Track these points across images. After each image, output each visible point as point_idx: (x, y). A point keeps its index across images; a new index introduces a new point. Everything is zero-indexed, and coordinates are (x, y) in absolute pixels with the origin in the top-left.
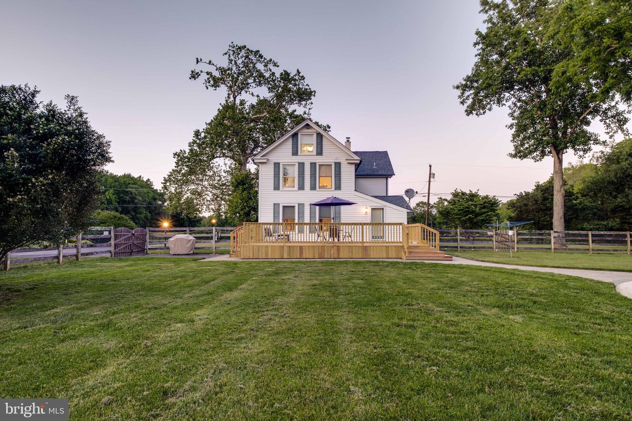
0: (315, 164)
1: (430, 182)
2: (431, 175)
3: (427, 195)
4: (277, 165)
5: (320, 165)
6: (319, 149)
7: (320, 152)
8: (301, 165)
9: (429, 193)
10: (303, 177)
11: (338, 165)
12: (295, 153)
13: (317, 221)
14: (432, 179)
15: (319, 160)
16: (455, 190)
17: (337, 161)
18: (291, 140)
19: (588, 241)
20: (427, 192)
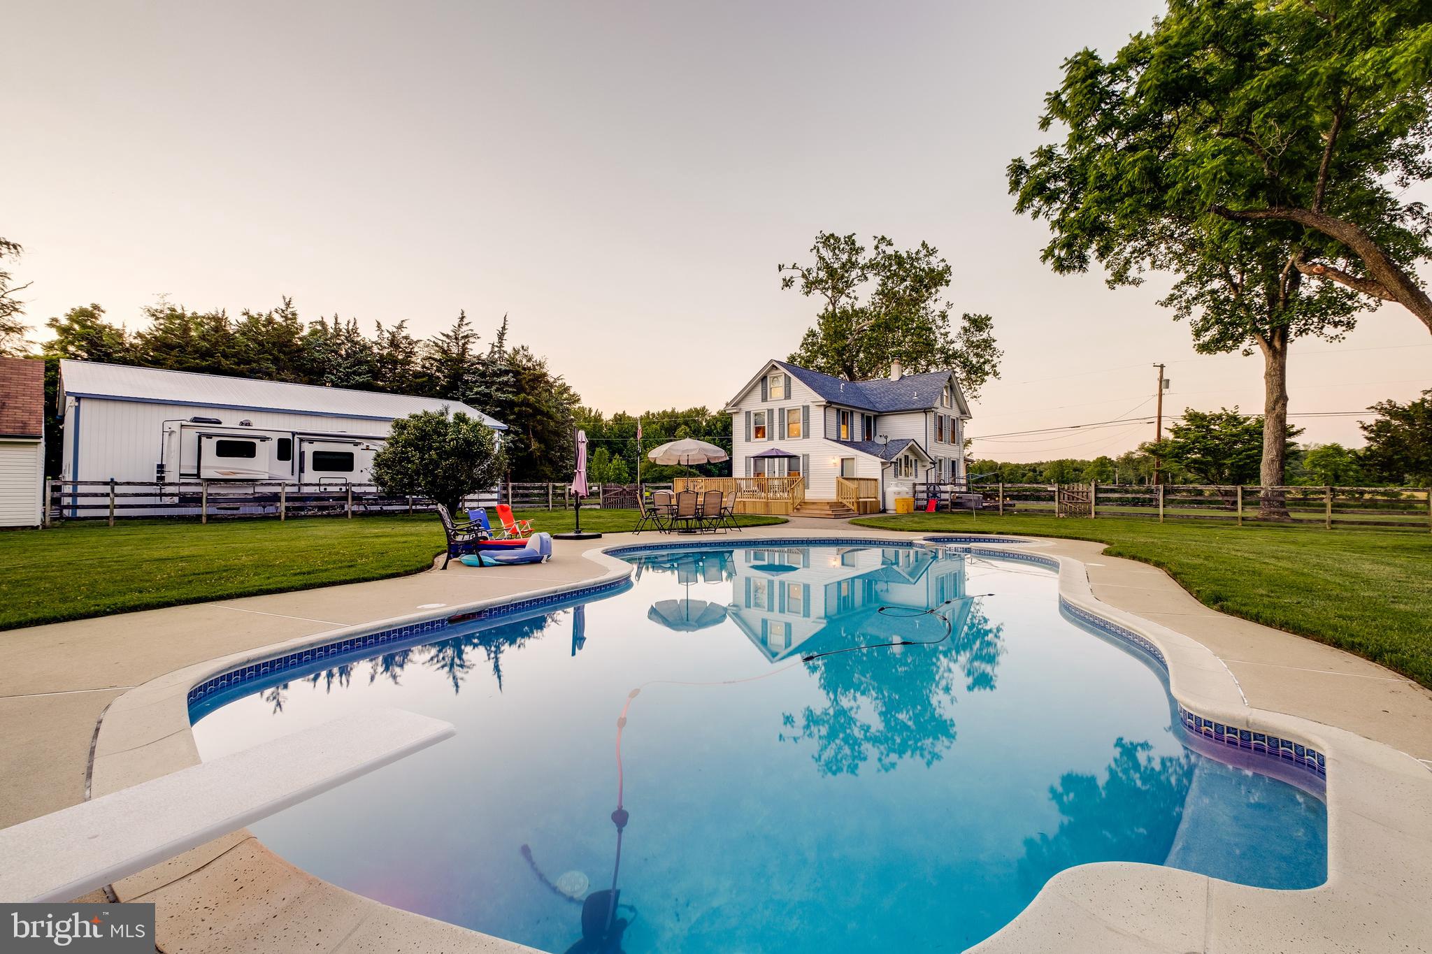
0: (783, 409)
1: (1161, 395)
2: (1164, 383)
3: (1156, 420)
4: (748, 413)
5: (788, 411)
6: (787, 392)
7: (788, 396)
8: (771, 411)
9: (1160, 417)
10: (773, 425)
11: (806, 409)
12: (764, 399)
13: (786, 475)
14: (1164, 391)
15: (788, 405)
16: (1186, 411)
17: (805, 404)
18: (760, 385)
19: (1235, 503)
20: (1156, 414)
